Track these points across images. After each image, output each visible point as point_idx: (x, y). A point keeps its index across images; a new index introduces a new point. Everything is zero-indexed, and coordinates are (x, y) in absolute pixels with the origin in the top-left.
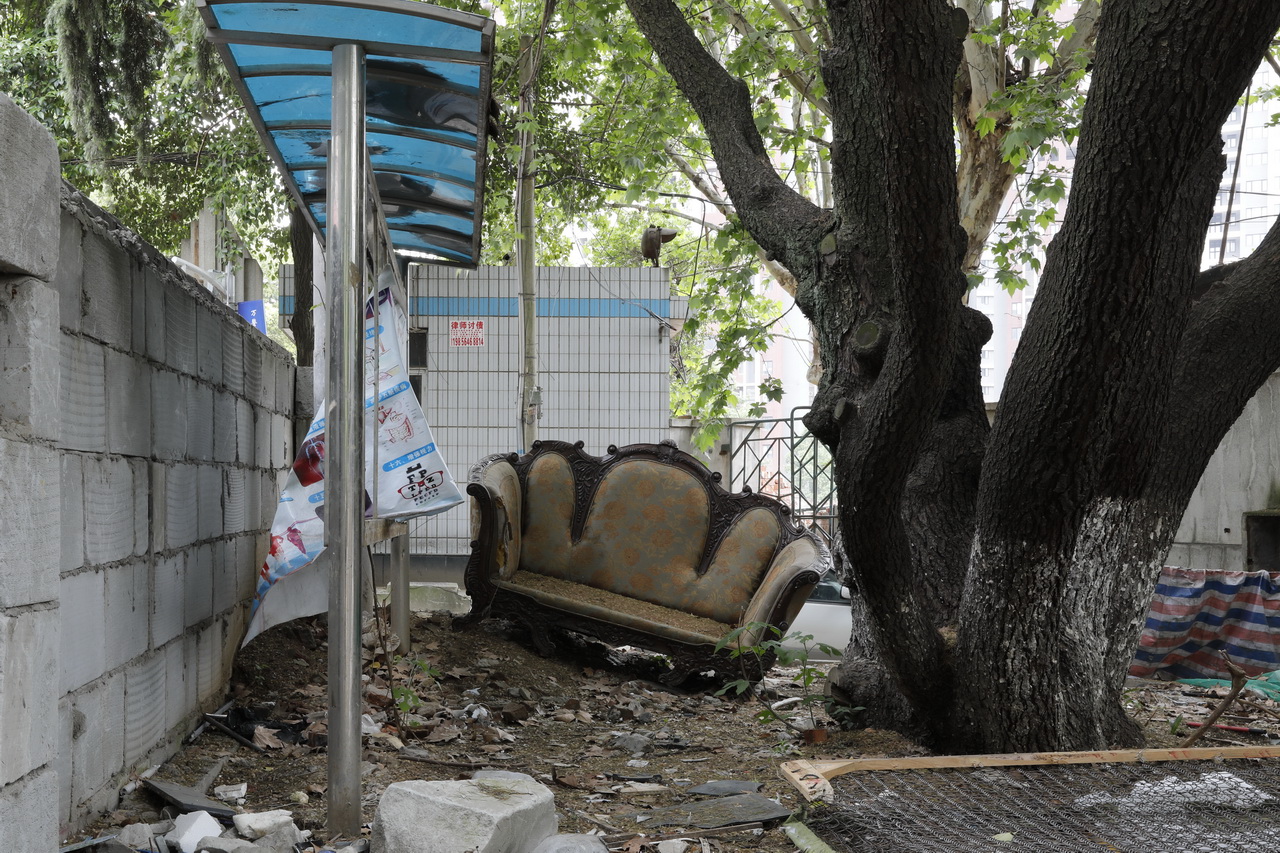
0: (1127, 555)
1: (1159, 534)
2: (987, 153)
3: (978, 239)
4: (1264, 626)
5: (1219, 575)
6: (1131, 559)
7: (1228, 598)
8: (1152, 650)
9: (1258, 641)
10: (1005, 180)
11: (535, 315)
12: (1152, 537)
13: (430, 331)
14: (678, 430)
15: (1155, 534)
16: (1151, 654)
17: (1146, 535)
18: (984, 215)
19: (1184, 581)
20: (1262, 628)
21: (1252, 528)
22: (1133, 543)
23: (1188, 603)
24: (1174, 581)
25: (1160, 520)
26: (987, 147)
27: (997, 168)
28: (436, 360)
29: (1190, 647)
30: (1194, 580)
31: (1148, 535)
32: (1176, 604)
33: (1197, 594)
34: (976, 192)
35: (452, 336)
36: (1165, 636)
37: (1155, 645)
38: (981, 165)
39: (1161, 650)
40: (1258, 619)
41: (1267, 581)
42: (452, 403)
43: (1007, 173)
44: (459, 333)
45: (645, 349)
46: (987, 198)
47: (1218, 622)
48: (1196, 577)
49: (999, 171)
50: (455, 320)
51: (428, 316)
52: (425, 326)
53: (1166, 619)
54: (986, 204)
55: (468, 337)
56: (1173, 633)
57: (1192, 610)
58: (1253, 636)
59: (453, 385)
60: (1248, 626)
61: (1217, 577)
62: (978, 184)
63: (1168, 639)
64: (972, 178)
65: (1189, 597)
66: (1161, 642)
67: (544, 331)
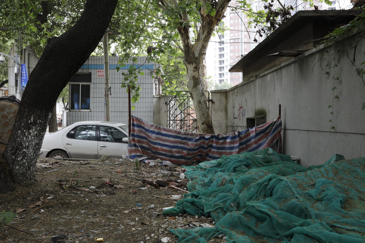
0: (20, 128)
1: (32, 121)
2: (206, 23)
3: (204, 46)
4: (216, 150)
5: (204, 135)
6: (22, 129)
7: (207, 142)
8: (187, 157)
9: (215, 154)
10: (211, 30)
11: (109, 68)
12: (29, 122)
13: (92, 73)
14: (156, 98)
15: (31, 121)
16: (186, 158)
17: (27, 121)
18: (206, 39)
19: (194, 137)
20: (215, 150)
21: (248, 122)
22: (22, 124)
23: (195, 143)
24: (191, 137)
25: (32, 116)
26: (205, 21)
27: (208, 27)
28: (93, 81)
29: (200, 155)
30: (196, 137)
31: (28, 121)
32: (191, 143)
33: (197, 140)
34: (203, 33)
35: (98, 74)
36: (190, 153)
37: (187, 155)
38: (204, 26)
39: (189, 157)
40: (215, 148)
41: (217, 137)
42: (98, 91)
43: (211, 28)
44: (99, 73)
45: (147, 78)
46: (206, 35)
47: (206, 149)
48: (197, 135)
49: (209, 28)
50: (98, 70)
51: (91, 69)
52: (91, 72)
53: (189, 148)
54: (206, 37)
55: (102, 74)
56: (191, 152)
57: (196, 145)
58: (213, 153)
59: (98, 87)
60: (212, 150)
61: (203, 136)
62: (204, 31)
63: (191, 153)
64: (202, 29)
65: (195, 141)
66: (188, 154)
67: (111, 73)
